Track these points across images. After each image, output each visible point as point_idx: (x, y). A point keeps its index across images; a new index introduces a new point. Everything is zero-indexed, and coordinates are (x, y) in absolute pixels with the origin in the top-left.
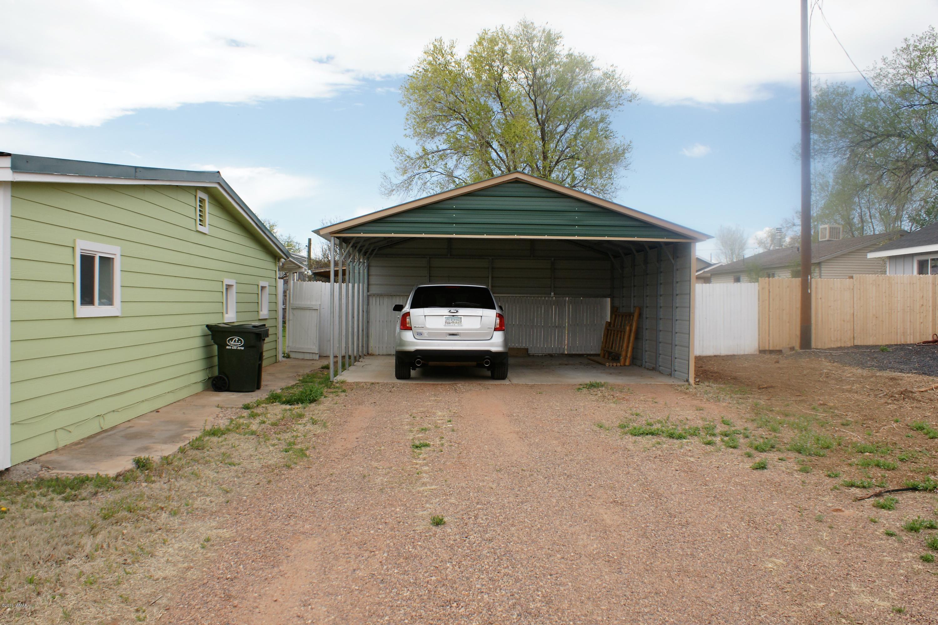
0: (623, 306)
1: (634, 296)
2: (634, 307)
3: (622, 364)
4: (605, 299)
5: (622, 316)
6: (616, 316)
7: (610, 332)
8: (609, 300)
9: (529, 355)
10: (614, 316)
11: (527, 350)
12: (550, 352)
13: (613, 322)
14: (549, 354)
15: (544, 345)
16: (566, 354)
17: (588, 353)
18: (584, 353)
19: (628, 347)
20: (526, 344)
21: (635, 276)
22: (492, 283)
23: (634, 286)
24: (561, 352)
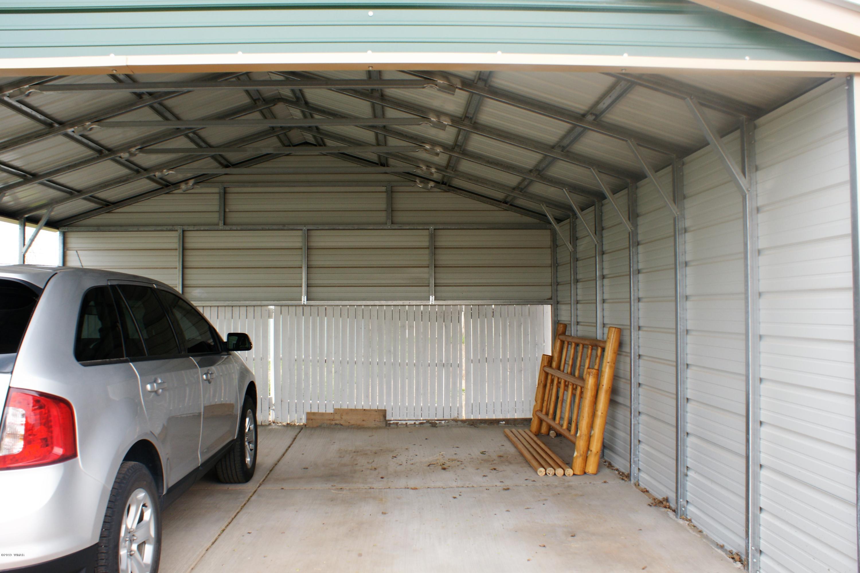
0: (578, 323)
1: (604, 301)
2: (604, 325)
3: (577, 472)
4: (540, 307)
5: (577, 345)
6: (563, 342)
7: (549, 377)
8: (548, 309)
9: (388, 424)
10: (558, 344)
11: (384, 413)
12: (432, 417)
13: (556, 356)
14: (428, 421)
15: (417, 402)
16: (463, 421)
17: (509, 417)
18: (501, 417)
19: (591, 426)
20: (381, 400)
21: (603, 253)
22: (308, 279)
23: (603, 277)
24: (454, 416)
